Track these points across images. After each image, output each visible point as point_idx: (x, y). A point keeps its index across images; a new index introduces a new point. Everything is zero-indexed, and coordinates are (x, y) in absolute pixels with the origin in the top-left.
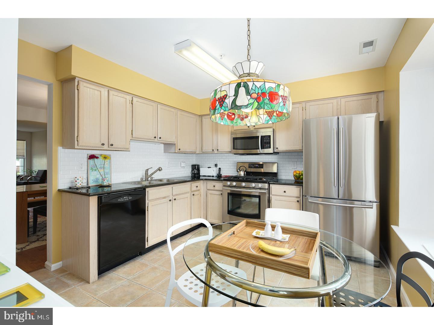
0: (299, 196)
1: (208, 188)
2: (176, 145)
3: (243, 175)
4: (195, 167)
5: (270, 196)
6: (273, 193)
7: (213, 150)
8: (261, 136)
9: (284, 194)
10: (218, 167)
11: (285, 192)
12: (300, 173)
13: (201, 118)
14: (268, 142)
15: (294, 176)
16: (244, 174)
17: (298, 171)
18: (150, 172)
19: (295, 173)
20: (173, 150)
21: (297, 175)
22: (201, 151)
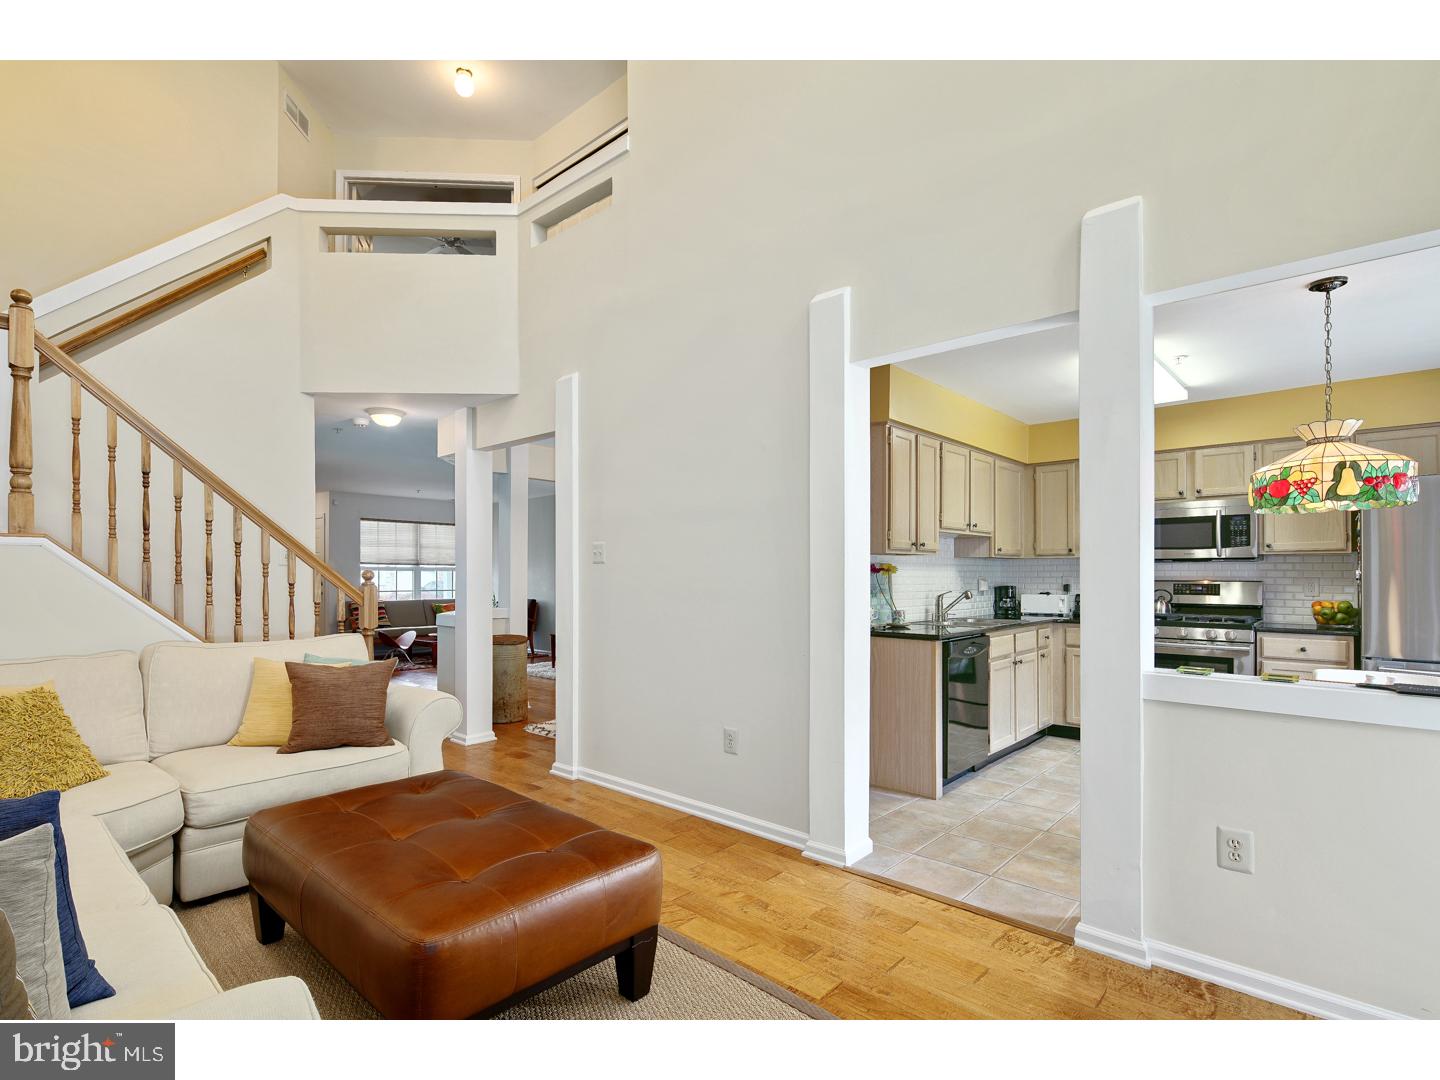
0: (1344, 659)
1: (1069, 642)
2: (993, 539)
3: (1164, 612)
4: (1007, 593)
5: (1259, 660)
6: (1266, 654)
7: (1070, 550)
8: (1222, 517)
9: (1302, 655)
10: (1073, 592)
11: (1303, 650)
12: (1333, 608)
13: (1031, 472)
14: (1241, 531)
15: (1316, 614)
16: (1167, 610)
17: (1327, 601)
18: (946, 602)
19: (1318, 608)
20: (982, 551)
21: (1327, 611)
22: (1032, 552)
